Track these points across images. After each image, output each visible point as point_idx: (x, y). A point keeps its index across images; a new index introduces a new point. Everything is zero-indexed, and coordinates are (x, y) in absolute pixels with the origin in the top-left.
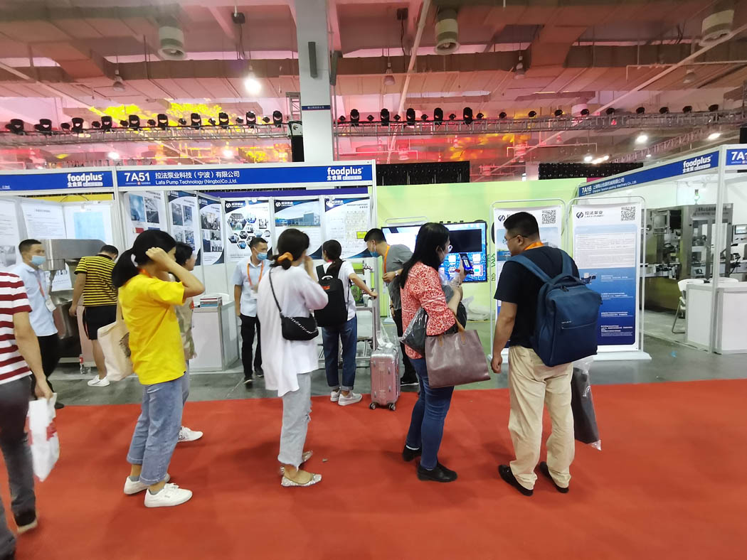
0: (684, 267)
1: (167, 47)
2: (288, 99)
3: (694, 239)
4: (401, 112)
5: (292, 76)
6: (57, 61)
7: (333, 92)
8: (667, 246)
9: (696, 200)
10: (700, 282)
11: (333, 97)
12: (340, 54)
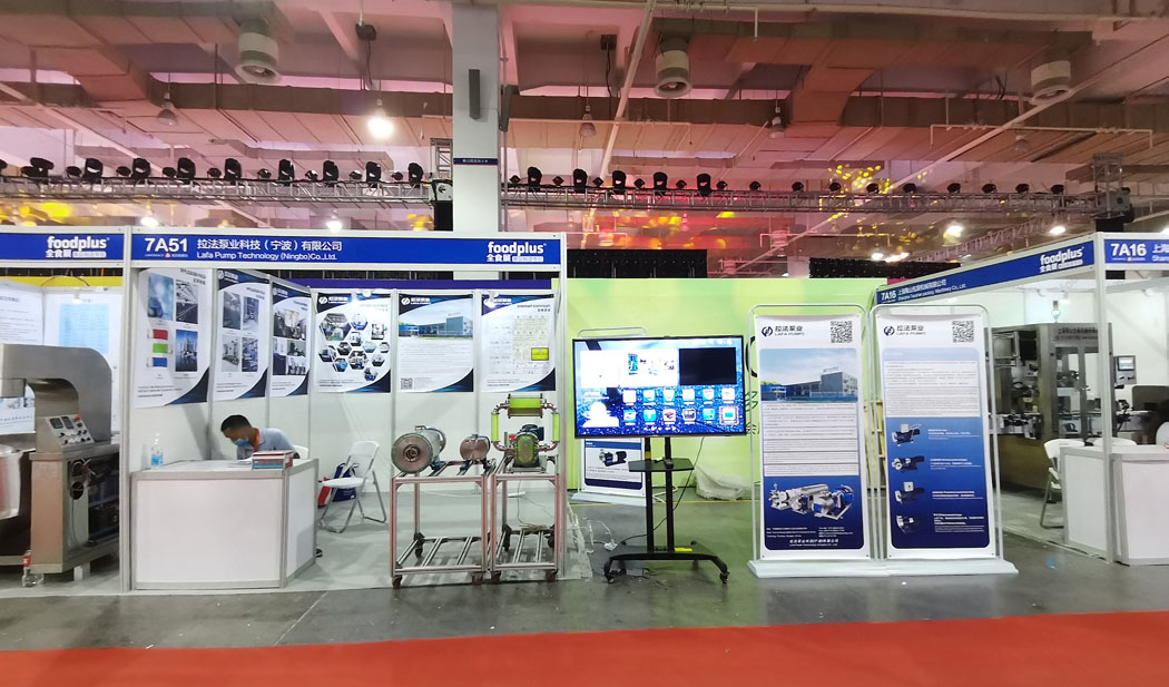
0: (1048, 420)
1: (251, 63)
2: (434, 148)
3: (1059, 376)
4: (604, 174)
5: (441, 117)
6: (76, 76)
7: (502, 143)
8: (1018, 386)
9: (1056, 317)
10: (1078, 444)
11: (502, 149)
12: (515, 90)
